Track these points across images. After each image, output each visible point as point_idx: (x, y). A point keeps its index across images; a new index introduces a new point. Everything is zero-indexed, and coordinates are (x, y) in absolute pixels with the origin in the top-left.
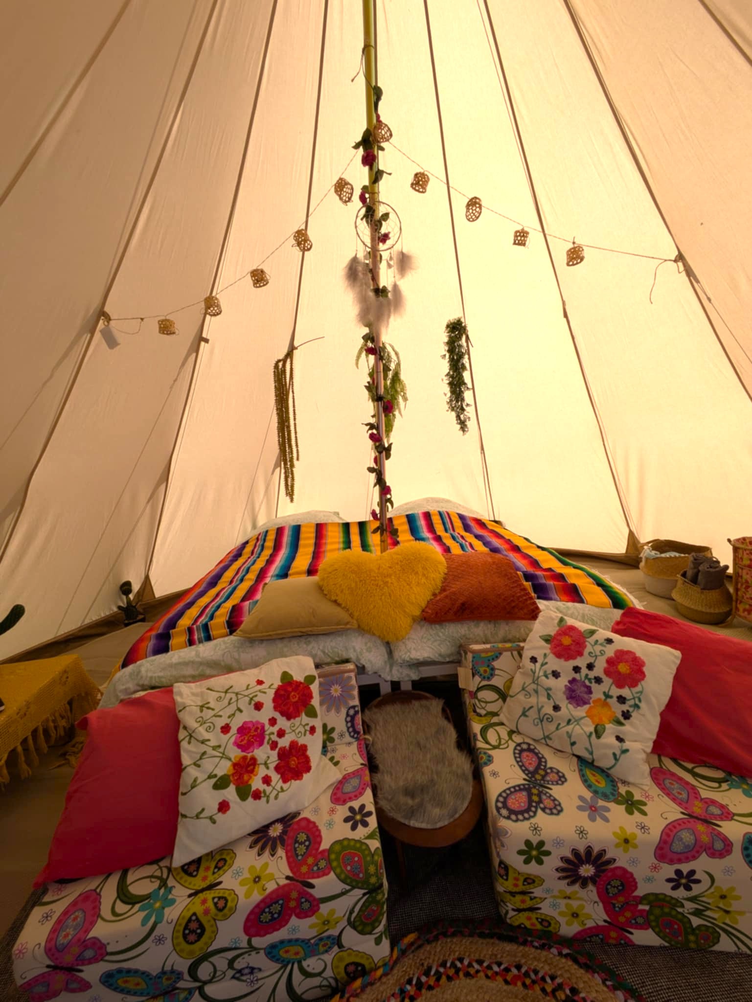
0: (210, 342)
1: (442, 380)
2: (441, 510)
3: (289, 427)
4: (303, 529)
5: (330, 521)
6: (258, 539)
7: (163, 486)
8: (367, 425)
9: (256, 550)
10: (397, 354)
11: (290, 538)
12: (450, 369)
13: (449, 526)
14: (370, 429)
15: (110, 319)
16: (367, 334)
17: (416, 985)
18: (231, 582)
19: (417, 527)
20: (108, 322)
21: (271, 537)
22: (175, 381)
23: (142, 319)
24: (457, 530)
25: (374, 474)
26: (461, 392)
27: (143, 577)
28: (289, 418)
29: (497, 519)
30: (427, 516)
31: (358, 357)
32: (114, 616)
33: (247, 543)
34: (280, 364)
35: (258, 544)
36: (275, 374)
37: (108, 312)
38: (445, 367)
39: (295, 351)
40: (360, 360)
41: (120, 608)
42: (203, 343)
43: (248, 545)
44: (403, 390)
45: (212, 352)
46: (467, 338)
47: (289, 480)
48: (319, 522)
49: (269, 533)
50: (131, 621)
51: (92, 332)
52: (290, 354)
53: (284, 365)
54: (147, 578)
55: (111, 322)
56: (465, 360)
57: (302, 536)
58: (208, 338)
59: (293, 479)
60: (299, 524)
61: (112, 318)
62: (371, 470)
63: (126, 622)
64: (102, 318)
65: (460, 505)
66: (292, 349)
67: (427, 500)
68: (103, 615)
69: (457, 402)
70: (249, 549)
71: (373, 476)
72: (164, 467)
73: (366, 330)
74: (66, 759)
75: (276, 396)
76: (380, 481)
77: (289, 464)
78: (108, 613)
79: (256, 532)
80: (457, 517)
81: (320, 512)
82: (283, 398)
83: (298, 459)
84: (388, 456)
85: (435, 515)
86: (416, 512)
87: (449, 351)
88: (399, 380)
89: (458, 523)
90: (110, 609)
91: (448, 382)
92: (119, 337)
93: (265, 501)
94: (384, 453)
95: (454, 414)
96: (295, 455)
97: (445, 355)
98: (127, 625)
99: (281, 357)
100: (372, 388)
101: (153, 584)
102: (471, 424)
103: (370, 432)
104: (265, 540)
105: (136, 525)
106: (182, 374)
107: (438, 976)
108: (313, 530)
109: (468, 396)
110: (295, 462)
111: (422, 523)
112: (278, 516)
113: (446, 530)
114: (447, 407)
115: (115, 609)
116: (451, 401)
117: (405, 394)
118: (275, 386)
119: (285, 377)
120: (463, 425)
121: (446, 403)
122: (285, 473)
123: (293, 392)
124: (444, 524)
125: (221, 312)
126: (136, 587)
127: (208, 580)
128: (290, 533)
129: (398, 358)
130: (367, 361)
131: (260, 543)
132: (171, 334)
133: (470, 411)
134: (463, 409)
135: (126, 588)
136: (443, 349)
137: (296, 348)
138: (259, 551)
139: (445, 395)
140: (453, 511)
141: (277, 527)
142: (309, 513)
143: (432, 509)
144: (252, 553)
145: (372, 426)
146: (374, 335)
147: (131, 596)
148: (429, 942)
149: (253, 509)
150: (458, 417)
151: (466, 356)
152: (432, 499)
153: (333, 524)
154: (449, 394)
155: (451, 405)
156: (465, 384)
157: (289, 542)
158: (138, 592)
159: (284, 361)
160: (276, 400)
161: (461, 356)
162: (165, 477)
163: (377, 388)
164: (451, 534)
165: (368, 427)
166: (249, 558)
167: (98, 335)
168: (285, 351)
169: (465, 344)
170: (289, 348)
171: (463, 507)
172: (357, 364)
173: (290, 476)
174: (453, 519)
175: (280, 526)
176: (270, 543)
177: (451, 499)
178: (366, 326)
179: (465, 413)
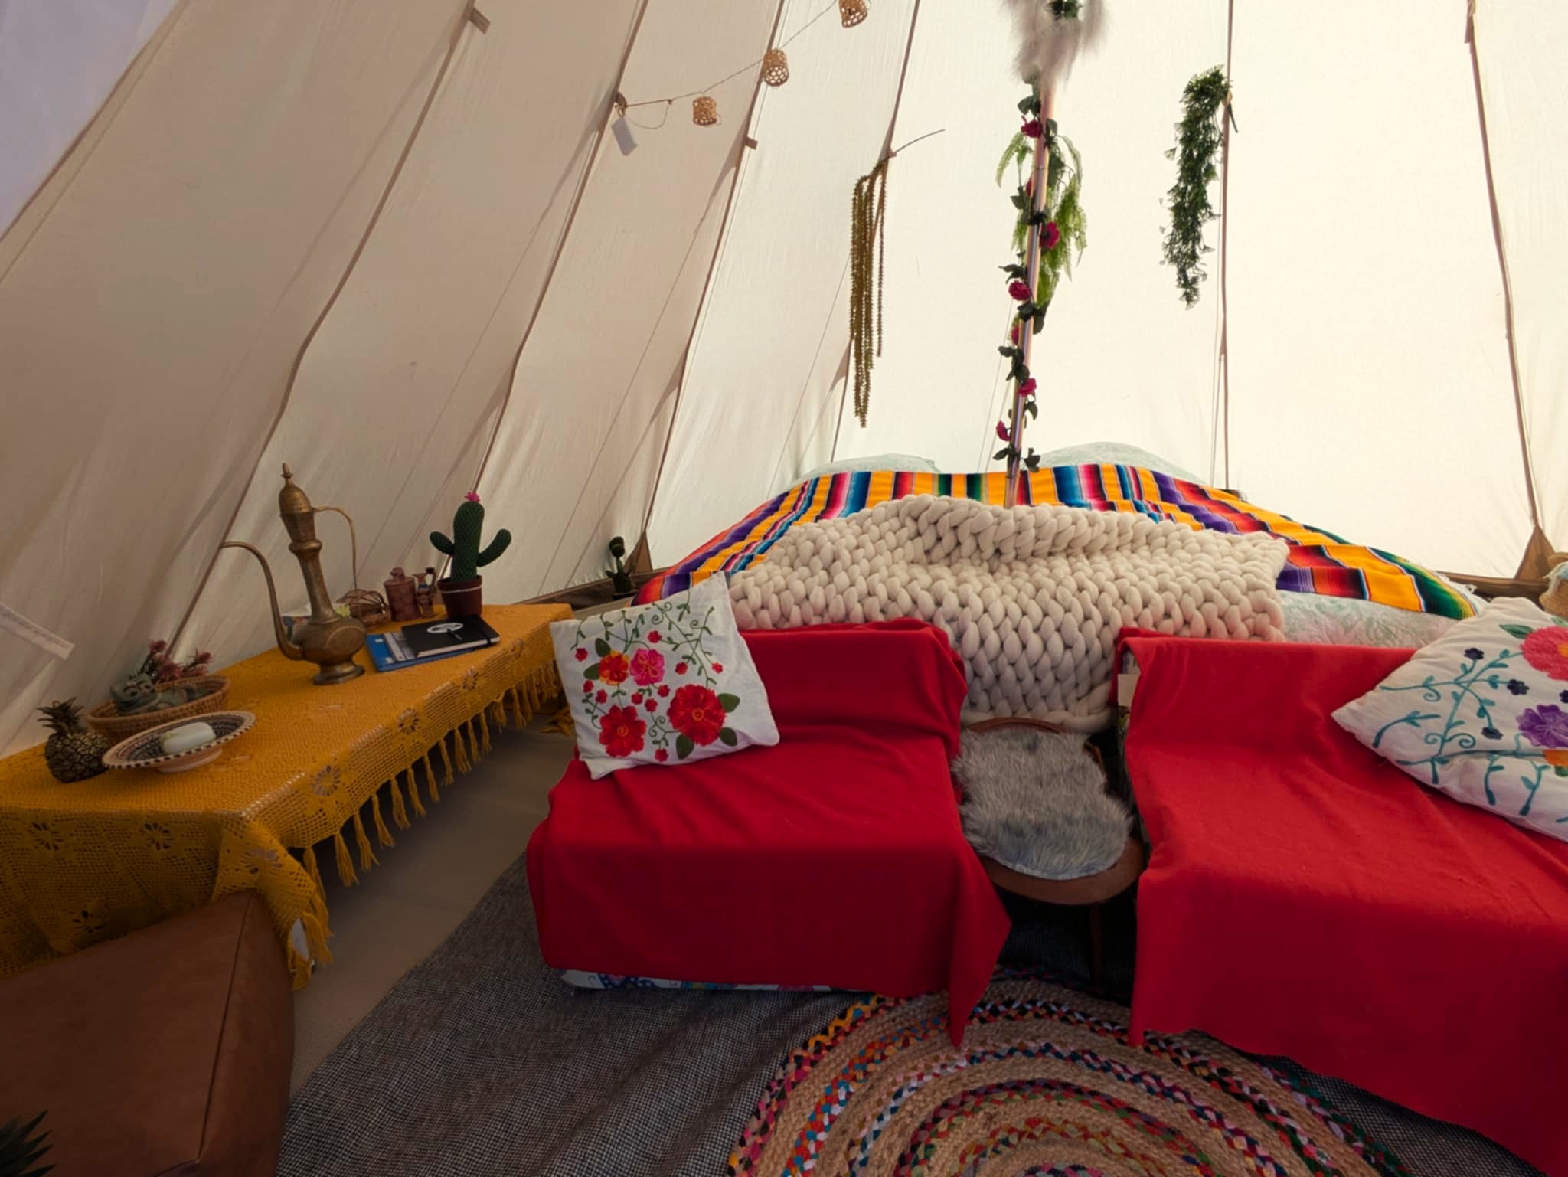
0: (758, 147)
1: (1161, 201)
2: (1121, 463)
3: (869, 297)
4: (873, 479)
5: (919, 470)
6: (803, 490)
7: (675, 392)
8: (1007, 269)
9: (800, 504)
10: (1076, 157)
11: (852, 491)
12: (1180, 180)
13: (1132, 489)
14: (1012, 276)
15: (626, 106)
16: (1028, 99)
17: (990, 1010)
18: (765, 537)
19: (1073, 488)
20: (623, 111)
21: (824, 488)
22: (703, 219)
23: (670, 101)
24: (1145, 497)
25: (1010, 359)
26: (1197, 223)
27: (639, 534)
28: (871, 282)
29: (1231, 488)
30: (1094, 472)
31: (1003, 165)
32: (599, 584)
33: (787, 494)
34: (866, 184)
35: (803, 496)
36: (854, 204)
37: (625, 95)
38: (1171, 173)
39: (891, 161)
40: (1006, 170)
41: (609, 574)
42: (747, 149)
43: (787, 498)
44: (1078, 227)
45: (759, 165)
46: (1229, 111)
47: (863, 389)
48: (900, 471)
49: (821, 481)
50: (622, 594)
51: (601, 129)
52: (881, 167)
53: (871, 188)
54: (643, 537)
55: (628, 110)
56: (1216, 159)
57: (872, 488)
58: (756, 139)
59: (868, 388)
60: (868, 470)
61: (628, 103)
62: (1005, 352)
63: (616, 594)
64: (615, 104)
65: (1160, 460)
66: (887, 154)
67: (1098, 446)
68: (587, 581)
69: (1185, 242)
70: (788, 503)
71: (1008, 363)
72: (676, 363)
73: (1027, 91)
74: (558, 726)
75: (854, 243)
76: (1019, 370)
77: (863, 362)
78: (593, 580)
79: (800, 482)
80: (1152, 476)
81: (904, 456)
82: (864, 246)
83: (879, 354)
84: (1038, 328)
85: (1108, 470)
86: (1074, 464)
87: (1183, 141)
88: (1075, 208)
89: (1151, 488)
90: (597, 575)
91: (1173, 204)
92: (637, 135)
93: (816, 434)
94: (1032, 320)
95: (1174, 269)
96: (875, 347)
97: (1174, 150)
98: (616, 598)
99: (868, 172)
100: (1025, 199)
101: (650, 547)
102: (1207, 289)
103: (1012, 281)
104: (813, 492)
105: (636, 452)
106: (712, 206)
107: (1022, 1011)
108: (891, 481)
109: (1209, 230)
110: (875, 358)
111: (1082, 483)
112: (835, 460)
113: (1125, 496)
114: (1161, 254)
115: (602, 576)
116: (1173, 242)
117: (1082, 233)
118: (854, 225)
119: (871, 209)
120: (1189, 288)
121: (1161, 247)
122: (857, 377)
123: (882, 236)
124: (1123, 486)
125: (787, 78)
126: (629, 548)
127: (732, 532)
128: (853, 483)
129: (1078, 165)
130: (1020, 171)
131: (806, 495)
132: (709, 123)
133: (1207, 262)
134: (1194, 257)
135: (616, 547)
136: (1172, 138)
137: (894, 155)
138: (804, 506)
139: (1163, 230)
140: (1144, 466)
141: (833, 473)
142: (885, 457)
143: (1106, 461)
144: (795, 508)
145: (1015, 271)
146: (1042, 98)
147: (622, 559)
148: (1014, 978)
149: (798, 444)
150: (1182, 271)
151: (1220, 149)
152: (1107, 445)
153: (924, 475)
154: (1170, 229)
155: (1171, 252)
156: (1206, 206)
157: (851, 496)
158: (631, 557)
159: (872, 178)
160: (853, 250)
161: (1208, 149)
162: (677, 381)
163: (1034, 200)
164: (1135, 502)
165: (1010, 273)
166: (790, 513)
167: (608, 132)
168: (874, 161)
169: (1221, 127)
170: (881, 156)
171: (1166, 464)
172: (999, 179)
173: (865, 383)
174: (1141, 478)
175: (838, 472)
176: (821, 496)
177: (1144, 448)
178: (1027, 81)
179: (1198, 265)
